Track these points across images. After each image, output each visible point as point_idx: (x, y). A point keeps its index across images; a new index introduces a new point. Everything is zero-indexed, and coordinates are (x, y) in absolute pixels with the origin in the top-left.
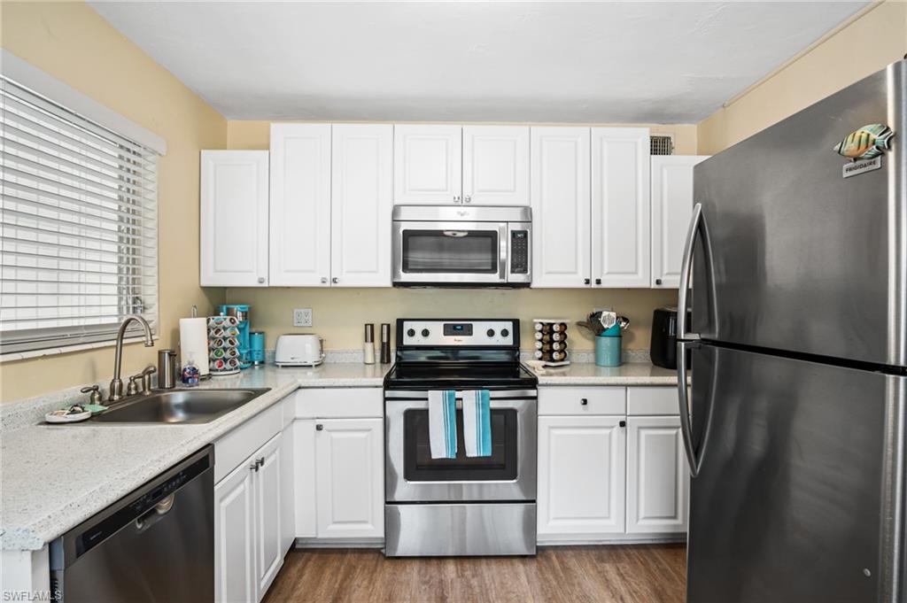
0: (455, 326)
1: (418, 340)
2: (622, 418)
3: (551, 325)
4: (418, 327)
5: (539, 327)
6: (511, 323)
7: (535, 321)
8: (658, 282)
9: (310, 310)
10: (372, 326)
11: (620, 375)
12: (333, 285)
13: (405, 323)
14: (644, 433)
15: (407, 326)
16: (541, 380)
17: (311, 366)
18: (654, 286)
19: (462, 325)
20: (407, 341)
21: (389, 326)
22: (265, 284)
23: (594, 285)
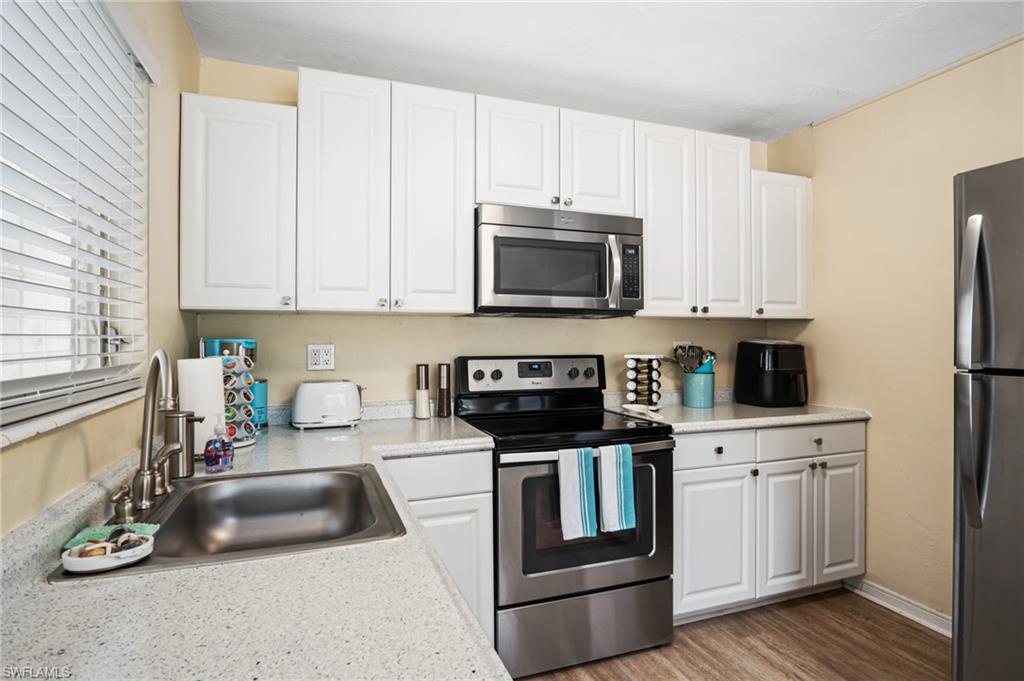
0: (531, 364)
1: (487, 385)
2: (753, 466)
3: (650, 361)
4: (488, 367)
5: (631, 364)
6: (595, 360)
7: (626, 356)
8: (760, 311)
9: (332, 347)
10: (426, 366)
11: (713, 419)
12: (394, 309)
13: (470, 362)
14: (772, 480)
15: (473, 367)
16: (677, 427)
17: (349, 426)
18: (755, 315)
19: (539, 364)
20: (474, 386)
21: (448, 366)
22: (292, 308)
23: (699, 314)
